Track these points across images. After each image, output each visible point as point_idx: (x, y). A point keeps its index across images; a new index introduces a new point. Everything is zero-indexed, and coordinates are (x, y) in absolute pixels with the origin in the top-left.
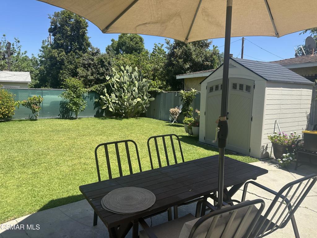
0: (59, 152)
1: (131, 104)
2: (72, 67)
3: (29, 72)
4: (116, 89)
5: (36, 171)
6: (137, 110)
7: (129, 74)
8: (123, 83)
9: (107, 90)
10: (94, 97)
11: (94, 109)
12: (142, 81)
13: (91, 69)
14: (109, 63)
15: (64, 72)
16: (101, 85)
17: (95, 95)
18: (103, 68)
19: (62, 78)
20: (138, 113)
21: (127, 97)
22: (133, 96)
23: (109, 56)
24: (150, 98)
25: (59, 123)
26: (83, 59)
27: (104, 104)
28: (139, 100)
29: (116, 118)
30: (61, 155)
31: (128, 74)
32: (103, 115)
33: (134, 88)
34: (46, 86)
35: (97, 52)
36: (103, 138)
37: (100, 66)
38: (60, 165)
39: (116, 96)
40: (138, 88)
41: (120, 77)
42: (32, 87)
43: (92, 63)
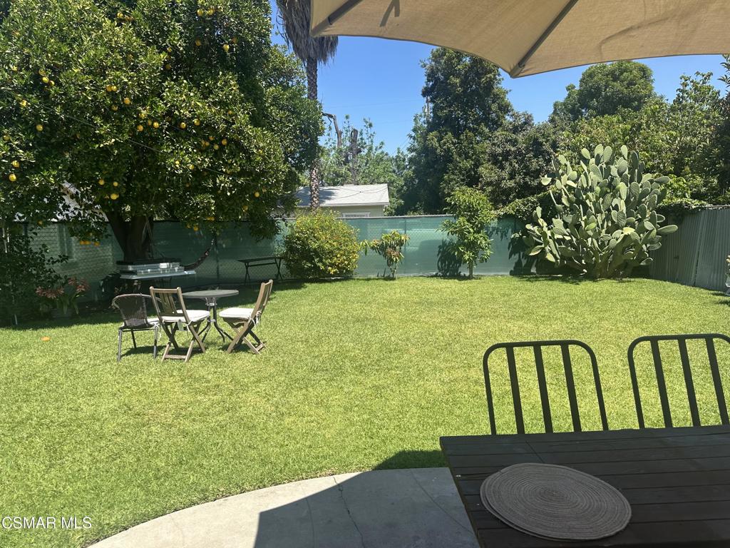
0: (427, 349)
1: (606, 243)
2: (468, 164)
3: (386, 184)
4: (565, 207)
5: (380, 382)
6: (624, 258)
7: (604, 166)
8: (585, 190)
9: (542, 211)
10: (510, 230)
11: (510, 256)
12: (640, 180)
13: (511, 164)
14: (555, 146)
15: (452, 177)
16: (528, 200)
17: (513, 224)
18: (540, 160)
19: (446, 191)
20: (626, 265)
21: (593, 225)
22: (613, 222)
23: (556, 127)
24: (662, 225)
25: (434, 286)
26: (494, 144)
27: (533, 245)
28: (629, 231)
29: (564, 280)
30: (430, 355)
31: (598, 168)
32: (532, 271)
33: (616, 201)
34: (415, 210)
35: (525, 123)
36: (525, 325)
37: (531, 155)
38: (426, 378)
39: (566, 225)
40: (627, 202)
41: (579, 176)
42: (391, 214)
43: (513, 149)
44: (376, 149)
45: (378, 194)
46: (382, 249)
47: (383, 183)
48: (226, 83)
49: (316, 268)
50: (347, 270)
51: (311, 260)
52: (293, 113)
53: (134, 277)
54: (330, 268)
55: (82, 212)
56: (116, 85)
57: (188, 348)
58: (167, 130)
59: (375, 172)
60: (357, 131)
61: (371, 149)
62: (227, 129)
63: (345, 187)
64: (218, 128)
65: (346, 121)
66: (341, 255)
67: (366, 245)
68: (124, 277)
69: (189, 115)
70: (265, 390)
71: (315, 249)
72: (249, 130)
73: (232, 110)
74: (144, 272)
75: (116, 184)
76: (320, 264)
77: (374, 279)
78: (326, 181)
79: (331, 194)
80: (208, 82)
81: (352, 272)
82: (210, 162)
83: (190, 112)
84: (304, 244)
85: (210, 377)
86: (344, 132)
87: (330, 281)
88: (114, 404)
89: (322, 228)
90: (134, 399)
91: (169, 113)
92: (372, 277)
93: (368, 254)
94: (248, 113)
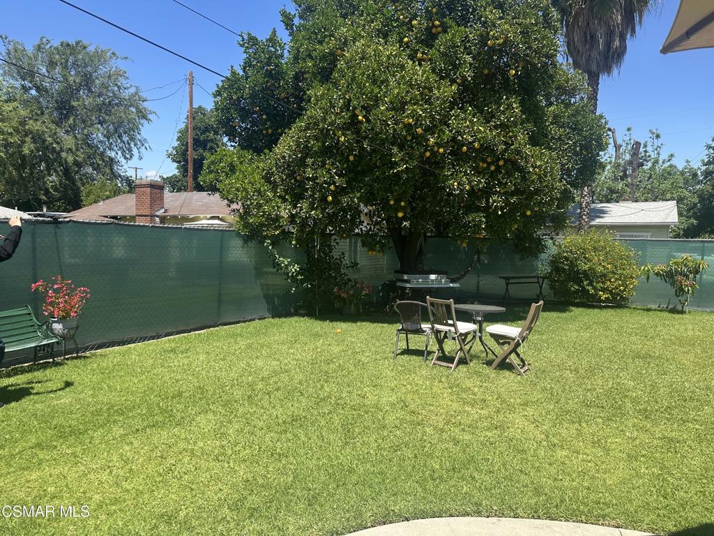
3: (675, 202)
42: (679, 236)
44: (663, 163)
45: (665, 212)
46: (669, 276)
47: (669, 200)
48: (509, 107)
49: (585, 292)
50: (621, 297)
51: (579, 282)
52: (574, 130)
53: (408, 285)
54: (601, 293)
55: (372, 227)
56: (412, 118)
57: (455, 358)
58: (449, 154)
59: (661, 187)
60: (640, 144)
61: (656, 162)
62: (505, 150)
63: (622, 204)
64: (497, 149)
65: (628, 133)
66: (616, 279)
67: (648, 271)
68: (399, 284)
69: (470, 139)
70: (533, 415)
71: (585, 271)
72: (528, 150)
73: (513, 132)
74: (417, 282)
75: (403, 204)
76: (589, 288)
77: (655, 310)
78: (598, 198)
79: (603, 212)
80: (491, 107)
81: (627, 299)
82: (485, 183)
83: (472, 136)
84: (572, 265)
85: (476, 389)
86: (624, 145)
87: (600, 308)
88: (393, 399)
89: (595, 249)
90: (409, 397)
91: (454, 139)
92: (654, 307)
93: (649, 281)
94: (528, 134)
